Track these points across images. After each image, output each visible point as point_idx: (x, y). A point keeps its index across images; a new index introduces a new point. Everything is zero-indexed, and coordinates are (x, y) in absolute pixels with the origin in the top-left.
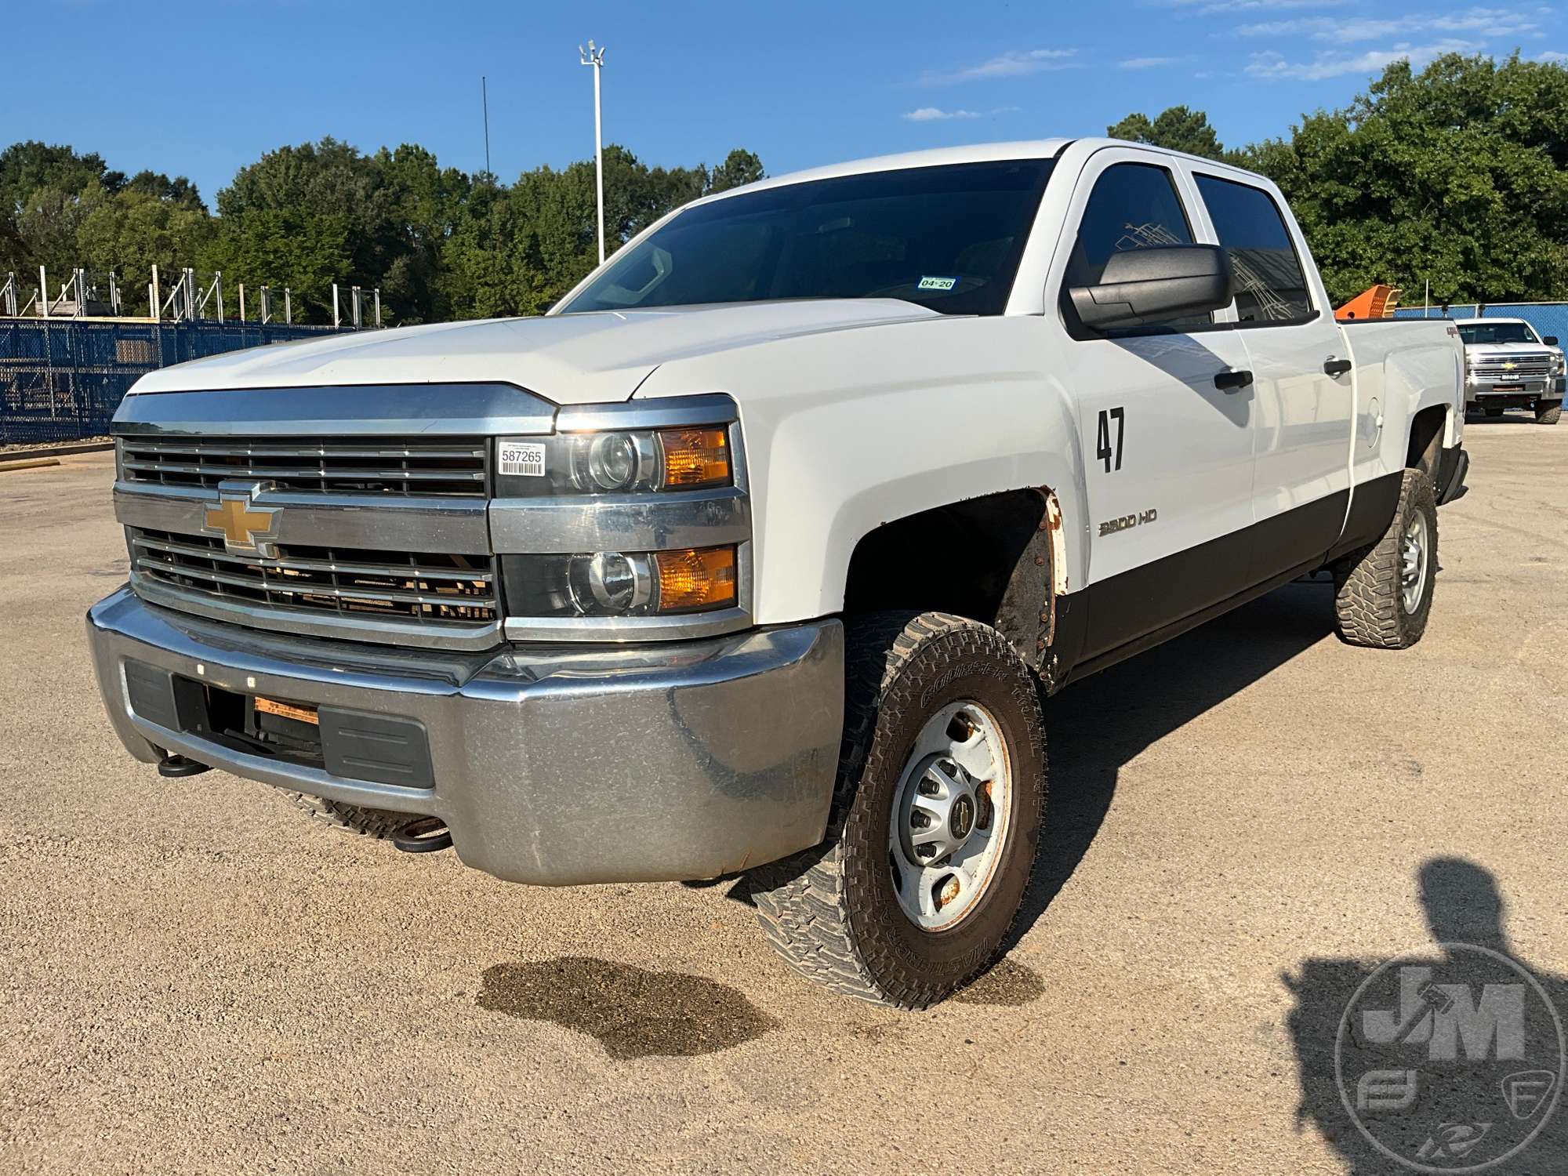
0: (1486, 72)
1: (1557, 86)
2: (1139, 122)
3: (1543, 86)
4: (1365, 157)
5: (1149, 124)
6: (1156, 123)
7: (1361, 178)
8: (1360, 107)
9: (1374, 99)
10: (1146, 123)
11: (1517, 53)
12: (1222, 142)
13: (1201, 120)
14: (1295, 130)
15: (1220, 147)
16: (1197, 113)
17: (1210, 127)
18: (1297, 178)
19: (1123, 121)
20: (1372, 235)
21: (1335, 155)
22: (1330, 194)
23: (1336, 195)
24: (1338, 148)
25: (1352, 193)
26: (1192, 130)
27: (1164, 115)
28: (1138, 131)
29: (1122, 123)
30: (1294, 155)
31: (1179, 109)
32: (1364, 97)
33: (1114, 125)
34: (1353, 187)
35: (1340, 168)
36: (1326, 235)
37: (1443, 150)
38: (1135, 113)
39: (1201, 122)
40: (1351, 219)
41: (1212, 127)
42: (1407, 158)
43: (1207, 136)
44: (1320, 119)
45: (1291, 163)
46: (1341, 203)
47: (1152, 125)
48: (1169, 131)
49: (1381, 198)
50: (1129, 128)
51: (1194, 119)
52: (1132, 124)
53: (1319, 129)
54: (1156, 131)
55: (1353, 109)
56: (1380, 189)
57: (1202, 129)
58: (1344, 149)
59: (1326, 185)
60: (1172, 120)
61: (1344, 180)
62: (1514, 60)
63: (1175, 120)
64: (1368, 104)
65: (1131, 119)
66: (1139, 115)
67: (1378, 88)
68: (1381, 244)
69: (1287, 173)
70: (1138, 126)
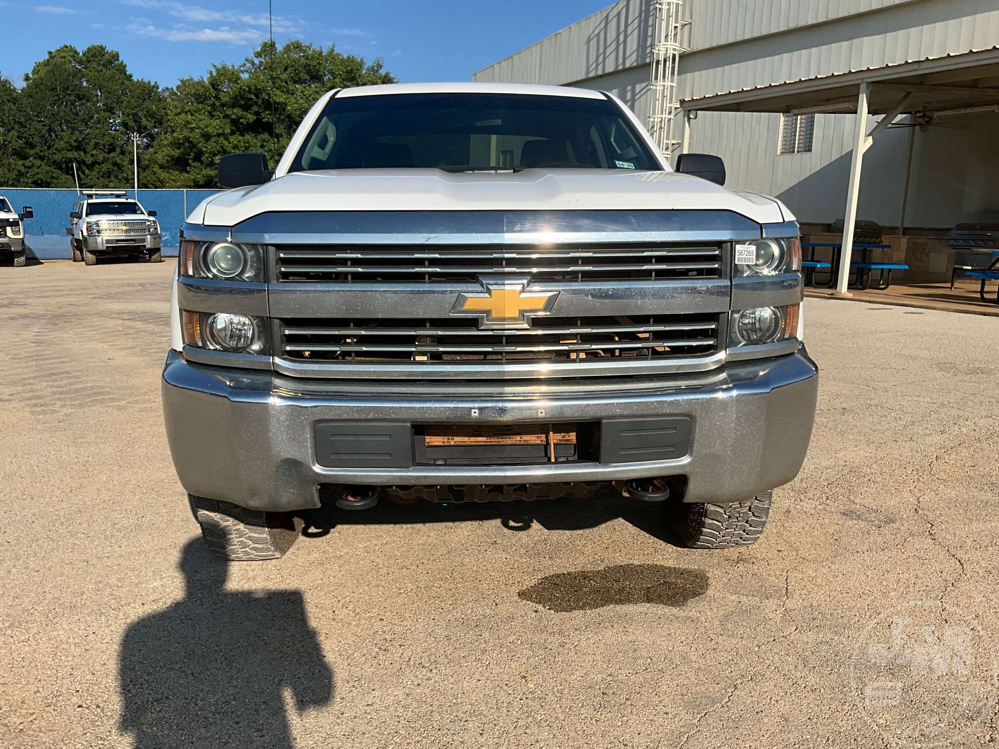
0: (319, 55)
1: (356, 69)
2: (71, 51)
3: (349, 68)
4: (257, 96)
5: (78, 54)
6: (84, 54)
7: (255, 109)
8: (249, 65)
9: (256, 61)
10: (76, 52)
11: (334, 47)
12: (132, 73)
13: (116, 56)
14: (211, 73)
15: (131, 76)
16: (113, 51)
17: (122, 62)
18: (214, 104)
19: (59, 49)
20: (265, 144)
21: (240, 93)
22: (237, 116)
23: (241, 118)
24: (241, 88)
25: (251, 118)
26: (110, 62)
27: (89, 49)
28: (71, 57)
29: (58, 50)
30: (211, 89)
31: (99, 47)
32: (250, 59)
33: (53, 51)
34: (251, 113)
35: (243, 100)
36: (239, 142)
37: (302, 98)
38: (68, 45)
39: (116, 58)
40: (252, 133)
41: (124, 62)
42: (282, 100)
43: (122, 68)
44: (224, 68)
45: (210, 93)
46: (245, 123)
47: (81, 54)
48: (94, 61)
49: (268, 121)
50: (64, 54)
51: (112, 55)
52: (66, 52)
53: (223, 75)
54: (84, 59)
55: (244, 65)
56: (267, 117)
57: (116, 62)
58: (245, 90)
59: (235, 111)
60: (95, 53)
61: (247, 108)
62: (332, 50)
63: (97, 54)
64: (253, 64)
65: (65, 48)
66: (70, 46)
67: (258, 55)
68: (271, 150)
69: (207, 100)
70: (71, 54)
